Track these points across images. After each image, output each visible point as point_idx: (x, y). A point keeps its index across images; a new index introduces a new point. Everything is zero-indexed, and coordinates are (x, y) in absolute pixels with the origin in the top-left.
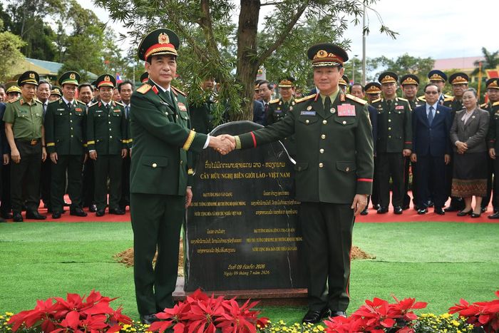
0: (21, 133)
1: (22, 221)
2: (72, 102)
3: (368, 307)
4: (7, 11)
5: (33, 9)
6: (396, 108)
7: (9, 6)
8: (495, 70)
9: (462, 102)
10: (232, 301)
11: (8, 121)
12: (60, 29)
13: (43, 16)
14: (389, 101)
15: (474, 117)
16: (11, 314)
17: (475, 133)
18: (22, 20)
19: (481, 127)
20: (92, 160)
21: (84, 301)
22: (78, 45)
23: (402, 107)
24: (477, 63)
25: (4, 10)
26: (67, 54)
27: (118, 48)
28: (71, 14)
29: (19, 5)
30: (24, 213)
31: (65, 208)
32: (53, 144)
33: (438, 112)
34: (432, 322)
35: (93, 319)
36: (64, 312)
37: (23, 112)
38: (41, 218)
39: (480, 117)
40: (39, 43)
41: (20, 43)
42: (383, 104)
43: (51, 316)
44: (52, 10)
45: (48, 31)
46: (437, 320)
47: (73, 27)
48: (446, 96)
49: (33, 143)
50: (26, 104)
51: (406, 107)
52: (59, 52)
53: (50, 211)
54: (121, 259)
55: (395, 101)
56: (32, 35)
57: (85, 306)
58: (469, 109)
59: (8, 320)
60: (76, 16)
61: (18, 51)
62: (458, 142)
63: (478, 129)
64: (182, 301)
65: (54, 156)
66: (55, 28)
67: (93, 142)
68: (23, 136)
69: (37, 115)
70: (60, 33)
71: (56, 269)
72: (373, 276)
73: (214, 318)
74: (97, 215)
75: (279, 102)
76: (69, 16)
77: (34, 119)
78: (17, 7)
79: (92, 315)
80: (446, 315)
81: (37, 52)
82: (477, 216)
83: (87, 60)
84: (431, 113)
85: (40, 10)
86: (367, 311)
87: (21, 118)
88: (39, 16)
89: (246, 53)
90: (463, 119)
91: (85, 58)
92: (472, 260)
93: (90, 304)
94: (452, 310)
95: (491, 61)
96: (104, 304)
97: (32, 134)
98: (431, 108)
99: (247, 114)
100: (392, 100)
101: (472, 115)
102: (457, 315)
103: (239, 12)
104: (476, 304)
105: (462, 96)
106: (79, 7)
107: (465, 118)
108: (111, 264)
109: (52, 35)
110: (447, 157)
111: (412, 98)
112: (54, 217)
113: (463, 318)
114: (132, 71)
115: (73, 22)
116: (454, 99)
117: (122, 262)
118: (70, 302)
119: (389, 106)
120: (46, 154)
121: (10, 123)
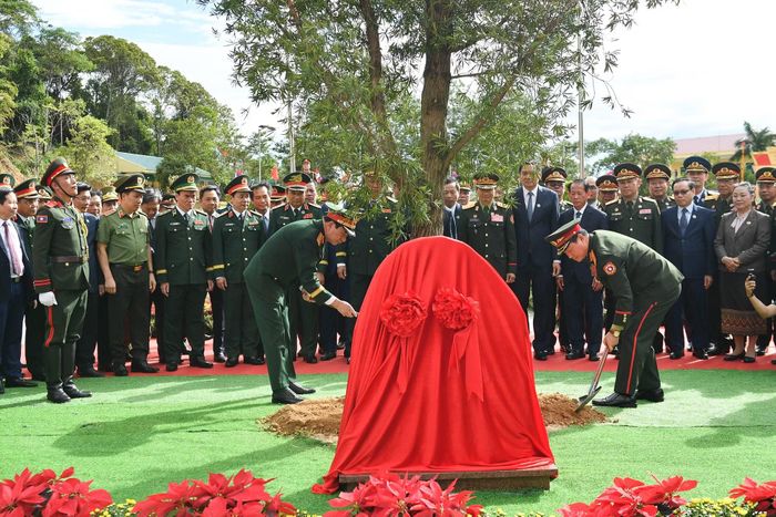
0: (121, 255)
1: (126, 375)
2: (189, 213)
3: (620, 490)
4: (88, 88)
5: (122, 84)
6: (641, 212)
7: (91, 82)
8: (764, 153)
9: (731, 202)
10: (431, 483)
11: (101, 240)
12: (158, 111)
13: (135, 94)
14: (630, 203)
15: (749, 223)
16: (133, 502)
17: (751, 246)
18: (107, 99)
19: (759, 238)
20: (221, 290)
21: (231, 484)
22: (184, 132)
23: (649, 211)
24: (739, 144)
25: (83, 88)
26: (167, 145)
27: (238, 133)
28: (173, 89)
29: (103, 80)
30: (128, 364)
31: (183, 357)
32: (164, 271)
33: (694, 217)
34: (708, 509)
35: (245, 508)
36: (205, 499)
37: (122, 227)
38: (152, 370)
39: (758, 223)
40: (130, 131)
41: (107, 131)
42: (621, 206)
43: (188, 504)
44: (145, 85)
45: (142, 115)
46: (715, 506)
47: (173, 108)
48: (710, 192)
49: (137, 269)
50: (126, 217)
51: (654, 210)
52: (157, 142)
53: (162, 361)
54: (267, 426)
55: (638, 203)
56: (120, 119)
57: (231, 490)
58: (742, 211)
59: (130, 509)
60: (179, 92)
61: (103, 142)
62: (726, 258)
63: (754, 240)
64: (363, 483)
65: (165, 288)
66: (150, 108)
67: (222, 266)
68: (124, 260)
69: (142, 230)
70: (158, 116)
71: (182, 441)
72: (618, 447)
73: (409, 505)
74: (227, 366)
75: (474, 208)
76: (169, 92)
77: (138, 236)
78: (100, 83)
79: (244, 503)
80: (727, 500)
81: (128, 143)
82: (752, 361)
83: (197, 152)
84: (684, 217)
85: (132, 86)
86: (617, 494)
87: (121, 235)
88: (129, 94)
89: (433, 143)
90: (733, 225)
91: (193, 149)
92: (752, 423)
93: (239, 488)
94: (735, 494)
95: (760, 141)
96: (257, 488)
97: (136, 257)
98: (685, 211)
99: (436, 225)
100: (634, 202)
101: (747, 220)
102: (741, 499)
103: (421, 87)
104: (769, 483)
105: (730, 194)
106: (184, 80)
107: (737, 224)
108: (254, 433)
109: (147, 119)
110: (708, 279)
111: (661, 197)
112: (168, 370)
113: (750, 504)
114: (258, 166)
115: (174, 100)
116: (719, 197)
117: (269, 430)
118: (212, 484)
119: (630, 209)
120: (155, 283)
121: (104, 243)
